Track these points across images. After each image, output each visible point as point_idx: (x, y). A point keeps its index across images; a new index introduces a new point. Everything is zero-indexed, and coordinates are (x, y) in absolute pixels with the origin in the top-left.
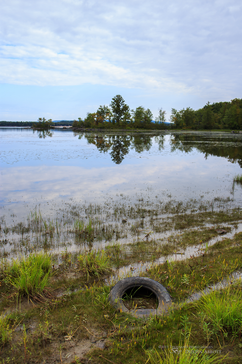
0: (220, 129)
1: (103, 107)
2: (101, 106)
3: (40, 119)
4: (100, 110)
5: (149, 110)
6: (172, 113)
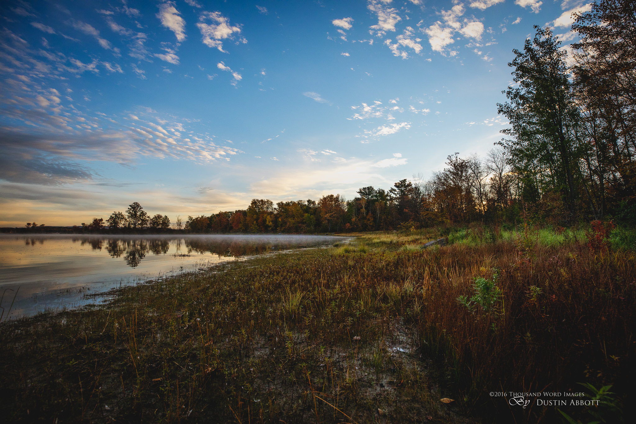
1: (118, 213)
2: (115, 211)
4: (114, 216)
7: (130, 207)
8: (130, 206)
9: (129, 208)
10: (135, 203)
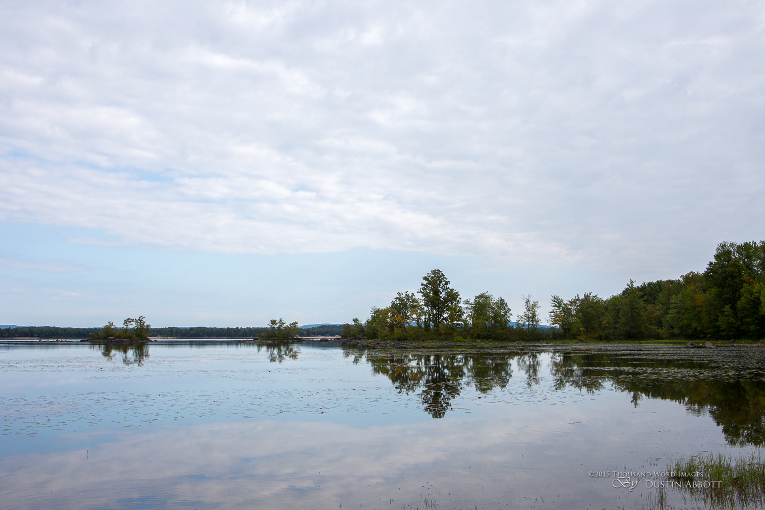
0: (662, 339)
1: (404, 296)
2: (399, 294)
3: (273, 322)
4: (398, 302)
5: (502, 300)
6: (553, 305)
7: (425, 282)
8: (425, 278)
9: (422, 285)
10: (434, 272)
